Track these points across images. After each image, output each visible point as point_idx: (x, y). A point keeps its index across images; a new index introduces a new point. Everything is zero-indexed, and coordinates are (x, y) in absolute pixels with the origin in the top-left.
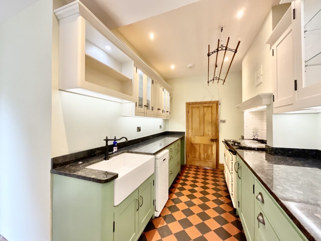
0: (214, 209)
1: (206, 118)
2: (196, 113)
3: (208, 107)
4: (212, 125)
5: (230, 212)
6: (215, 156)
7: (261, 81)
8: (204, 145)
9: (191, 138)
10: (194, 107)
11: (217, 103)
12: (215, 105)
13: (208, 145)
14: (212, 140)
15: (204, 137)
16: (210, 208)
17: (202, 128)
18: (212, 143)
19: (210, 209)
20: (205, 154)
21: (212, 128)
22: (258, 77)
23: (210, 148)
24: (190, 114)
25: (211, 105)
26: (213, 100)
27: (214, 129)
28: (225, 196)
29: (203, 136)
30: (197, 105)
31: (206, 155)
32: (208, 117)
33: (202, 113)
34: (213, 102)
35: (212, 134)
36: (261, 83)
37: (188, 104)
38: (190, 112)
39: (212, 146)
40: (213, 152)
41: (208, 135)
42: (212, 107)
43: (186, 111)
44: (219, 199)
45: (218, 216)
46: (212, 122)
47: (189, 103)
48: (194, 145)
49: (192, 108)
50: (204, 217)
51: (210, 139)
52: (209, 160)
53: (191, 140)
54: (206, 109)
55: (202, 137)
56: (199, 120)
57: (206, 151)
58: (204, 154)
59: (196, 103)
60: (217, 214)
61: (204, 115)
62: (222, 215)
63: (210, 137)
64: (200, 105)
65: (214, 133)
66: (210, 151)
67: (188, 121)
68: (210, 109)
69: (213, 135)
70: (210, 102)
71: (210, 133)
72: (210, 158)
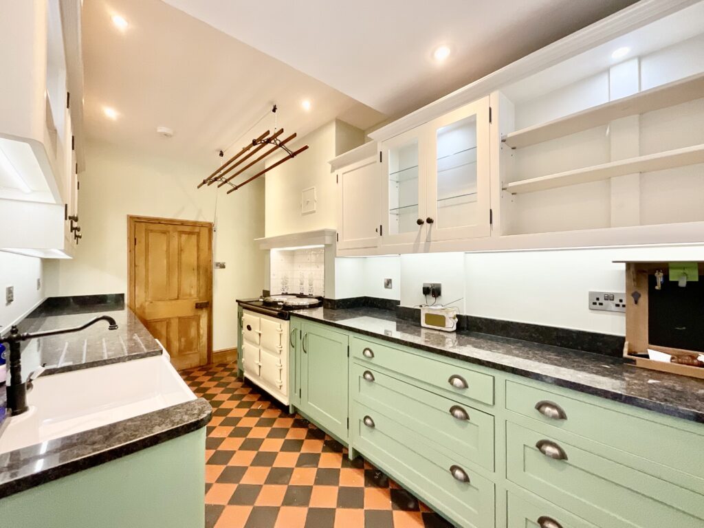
0: (257, 425)
1: (184, 256)
2: (159, 245)
3: (191, 233)
4: (199, 274)
5: (280, 416)
6: (204, 339)
7: (315, 209)
8: (179, 318)
9: (144, 309)
10: (152, 231)
11: (210, 228)
12: (205, 232)
13: (189, 318)
14: (199, 306)
15: (179, 301)
16: (251, 428)
17: (175, 280)
18: (199, 312)
19: (253, 430)
20: (183, 340)
21: (198, 280)
22: (308, 202)
23: (194, 323)
24: (141, 247)
25: (197, 230)
26: (201, 219)
27: (202, 282)
28: (259, 400)
29: (178, 298)
30: (163, 227)
31: (186, 341)
32: (190, 257)
33: (176, 247)
34: (202, 225)
35: (199, 292)
36: (314, 212)
37: (136, 222)
38: (140, 242)
39: (198, 319)
40: (201, 332)
41: (190, 295)
42: (198, 234)
43: (129, 238)
44: (253, 407)
45: (270, 431)
46: (198, 267)
47: (138, 218)
48: (153, 324)
49: (148, 231)
50: (253, 444)
51: (195, 305)
52: (191, 350)
53: (144, 312)
54: (184, 237)
55: (174, 302)
56: (168, 263)
57: (184, 331)
58: (180, 340)
59: (158, 221)
60: (268, 429)
61: (181, 250)
62: (275, 426)
63: (195, 300)
64: (171, 228)
65: (203, 290)
66: (193, 332)
67: (133, 265)
68: (194, 238)
69: (201, 295)
70: (195, 224)
71: (194, 292)
72: (194, 346)
